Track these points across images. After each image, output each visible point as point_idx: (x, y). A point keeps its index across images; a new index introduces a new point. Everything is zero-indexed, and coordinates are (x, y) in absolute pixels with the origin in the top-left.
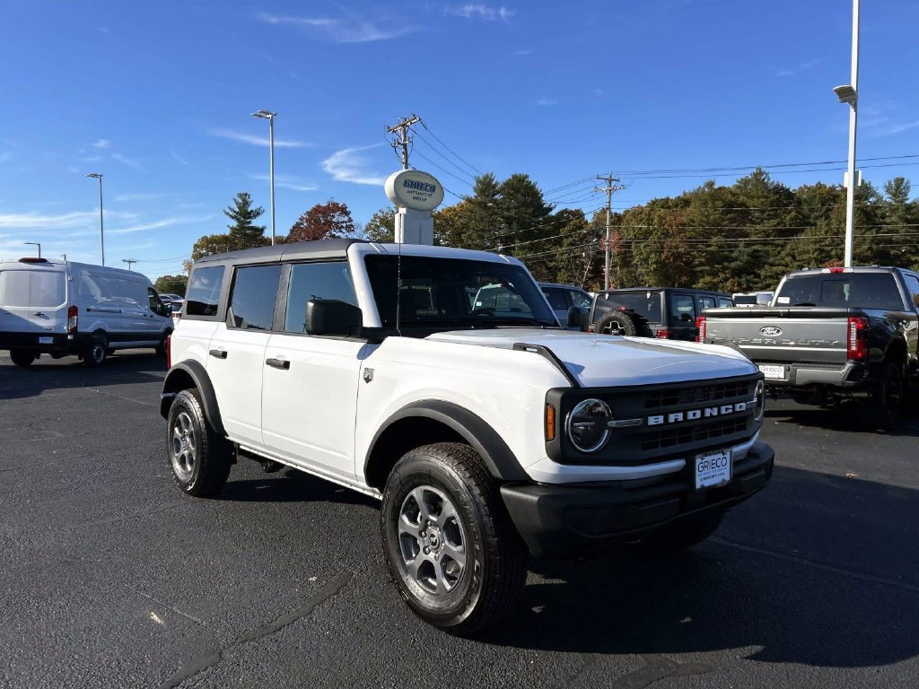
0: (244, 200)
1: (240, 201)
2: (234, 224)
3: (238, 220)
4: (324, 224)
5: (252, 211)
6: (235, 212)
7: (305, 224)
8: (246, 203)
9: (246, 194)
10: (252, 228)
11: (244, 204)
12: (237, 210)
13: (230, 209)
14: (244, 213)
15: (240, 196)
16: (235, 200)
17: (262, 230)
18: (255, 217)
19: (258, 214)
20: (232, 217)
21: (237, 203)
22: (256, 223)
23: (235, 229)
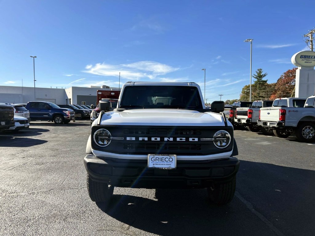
0: (260, 71)
1: (258, 72)
2: (256, 80)
3: (257, 78)
4: (292, 77)
5: (263, 75)
6: (256, 76)
7: (284, 78)
8: (260, 72)
9: (261, 69)
10: (262, 81)
11: (260, 73)
12: (257, 75)
13: (254, 75)
14: (260, 76)
15: (258, 70)
16: (256, 71)
17: (266, 81)
18: (264, 77)
19: (265, 76)
20: (255, 78)
21: (257, 73)
22: (264, 79)
23: (256, 82)
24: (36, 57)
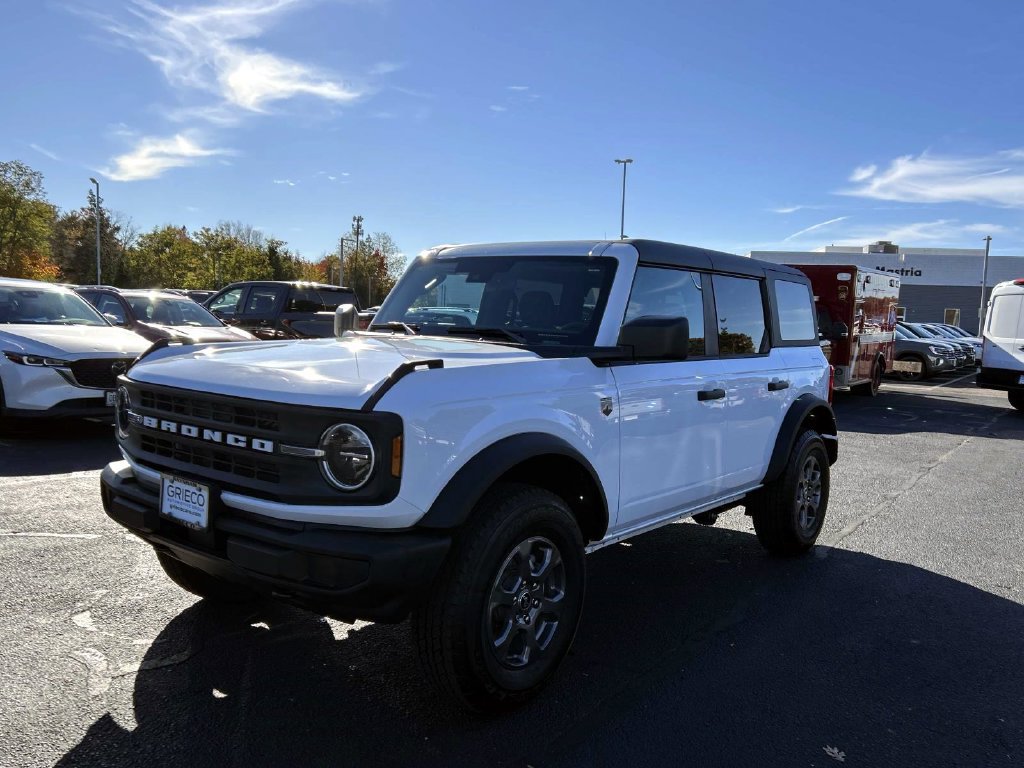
24: (630, 161)
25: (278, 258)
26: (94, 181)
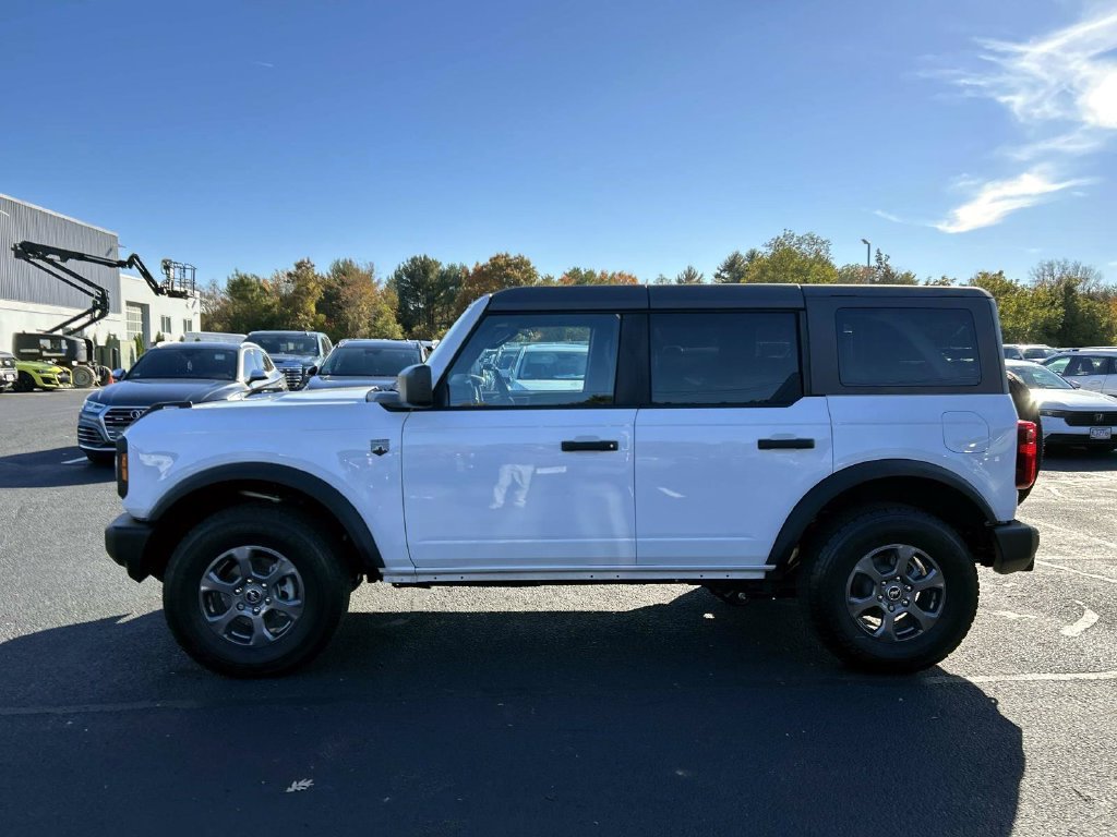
25: (1075, 298)
26: (865, 242)
